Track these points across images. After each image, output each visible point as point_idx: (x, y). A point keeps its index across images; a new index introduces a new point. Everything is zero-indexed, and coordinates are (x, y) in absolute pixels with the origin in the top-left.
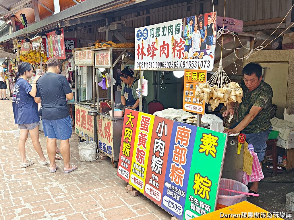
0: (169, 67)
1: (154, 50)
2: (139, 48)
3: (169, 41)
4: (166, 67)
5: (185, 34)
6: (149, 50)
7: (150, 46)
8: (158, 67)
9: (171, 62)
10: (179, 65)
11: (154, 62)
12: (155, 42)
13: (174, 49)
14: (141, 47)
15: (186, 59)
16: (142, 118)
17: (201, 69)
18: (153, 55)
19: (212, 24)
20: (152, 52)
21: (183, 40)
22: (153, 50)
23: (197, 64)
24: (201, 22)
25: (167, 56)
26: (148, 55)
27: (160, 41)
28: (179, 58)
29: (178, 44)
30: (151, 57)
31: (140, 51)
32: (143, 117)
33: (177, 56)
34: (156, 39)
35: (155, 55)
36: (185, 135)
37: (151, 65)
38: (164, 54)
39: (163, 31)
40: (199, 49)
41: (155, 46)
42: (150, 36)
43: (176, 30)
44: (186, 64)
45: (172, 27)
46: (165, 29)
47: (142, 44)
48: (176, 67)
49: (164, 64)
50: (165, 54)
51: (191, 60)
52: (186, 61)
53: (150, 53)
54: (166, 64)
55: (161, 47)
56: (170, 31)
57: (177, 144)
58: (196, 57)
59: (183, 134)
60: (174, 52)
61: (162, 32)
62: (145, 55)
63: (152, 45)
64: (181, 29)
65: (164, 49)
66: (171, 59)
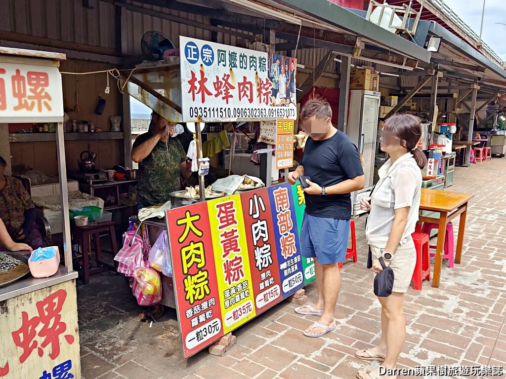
0: (254, 117)
1: (229, 88)
2: (194, 79)
3: (251, 78)
4: (251, 116)
5: (272, 74)
6: (218, 85)
7: (220, 79)
8: (237, 117)
9: (257, 110)
10: (267, 114)
11: (229, 109)
12: (228, 76)
13: (259, 90)
14: (198, 77)
15: (274, 106)
17: (289, 118)
18: (227, 97)
19: (294, 70)
20: (224, 91)
21: (270, 81)
22: (226, 87)
23: (285, 112)
24: (287, 66)
25: (251, 101)
26: (216, 96)
27: (238, 75)
28: (267, 103)
29: (264, 85)
30: (223, 98)
31: (197, 84)
32: (218, 206)
33: (264, 101)
34: (231, 69)
35: (231, 96)
36: (283, 197)
37: (224, 113)
38: (245, 96)
39: (241, 60)
40: (285, 96)
41: (230, 81)
42: (219, 62)
43: (260, 66)
44: (274, 113)
45: (255, 59)
46: (245, 58)
47: (202, 73)
48: (263, 116)
49: (248, 111)
50: (247, 96)
51: (280, 108)
52: (274, 108)
53: (221, 93)
54: (250, 112)
55: (240, 84)
56: (253, 65)
57: (279, 213)
58: (283, 105)
59: (282, 197)
60: (259, 95)
61: (240, 62)
62: (210, 94)
63: (223, 79)
64: (267, 66)
65: (245, 89)
66: (255, 104)
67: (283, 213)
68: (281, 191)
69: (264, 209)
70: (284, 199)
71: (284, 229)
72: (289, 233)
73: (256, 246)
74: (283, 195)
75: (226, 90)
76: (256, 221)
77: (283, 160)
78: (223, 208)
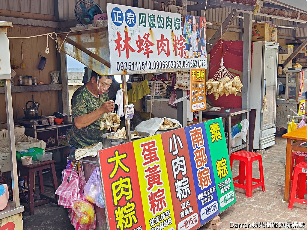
0: (171, 68)
1: (149, 44)
2: (120, 38)
3: (168, 36)
4: (168, 68)
5: (185, 32)
6: (139, 43)
7: (142, 38)
8: (156, 68)
9: (173, 62)
10: (182, 65)
11: (150, 62)
12: (148, 35)
13: (175, 46)
14: (123, 37)
15: (188, 58)
16: (143, 148)
18: (148, 52)
19: (204, 27)
20: (145, 47)
21: (183, 38)
22: (147, 44)
23: (197, 63)
25: (168, 54)
26: (139, 52)
27: (157, 34)
28: (182, 56)
29: (179, 41)
30: (145, 54)
31: (122, 43)
32: (142, 146)
33: (179, 55)
34: (150, 29)
35: (151, 52)
37: (145, 66)
38: (163, 51)
39: (159, 21)
40: (197, 49)
41: (150, 39)
42: (140, 24)
43: (175, 25)
44: (188, 64)
45: (170, 20)
46: (162, 19)
47: (126, 33)
48: (179, 67)
49: (165, 64)
50: (165, 51)
51: (192, 59)
52: (188, 60)
53: (143, 49)
54: (168, 64)
55: (158, 41)
56: (169, 24)
57: (195, 150)
58: (196, 57)
59: (197, 136)
60: (175, 50)
62: (133, 50)
63: (144, 37)
64: (180, 25)
65: (163, 45)
66: (172, 57)
67: (199, 150)
68: (196, 131)
69: (182, 147)
70: (199, 137)
71: (200, 164)
72: (204, 167)
73: (177, 179)
74: (198, 134)
75: (147, 47)
76: (175, 157)
77: (197, 104)
78: (147, 147)
